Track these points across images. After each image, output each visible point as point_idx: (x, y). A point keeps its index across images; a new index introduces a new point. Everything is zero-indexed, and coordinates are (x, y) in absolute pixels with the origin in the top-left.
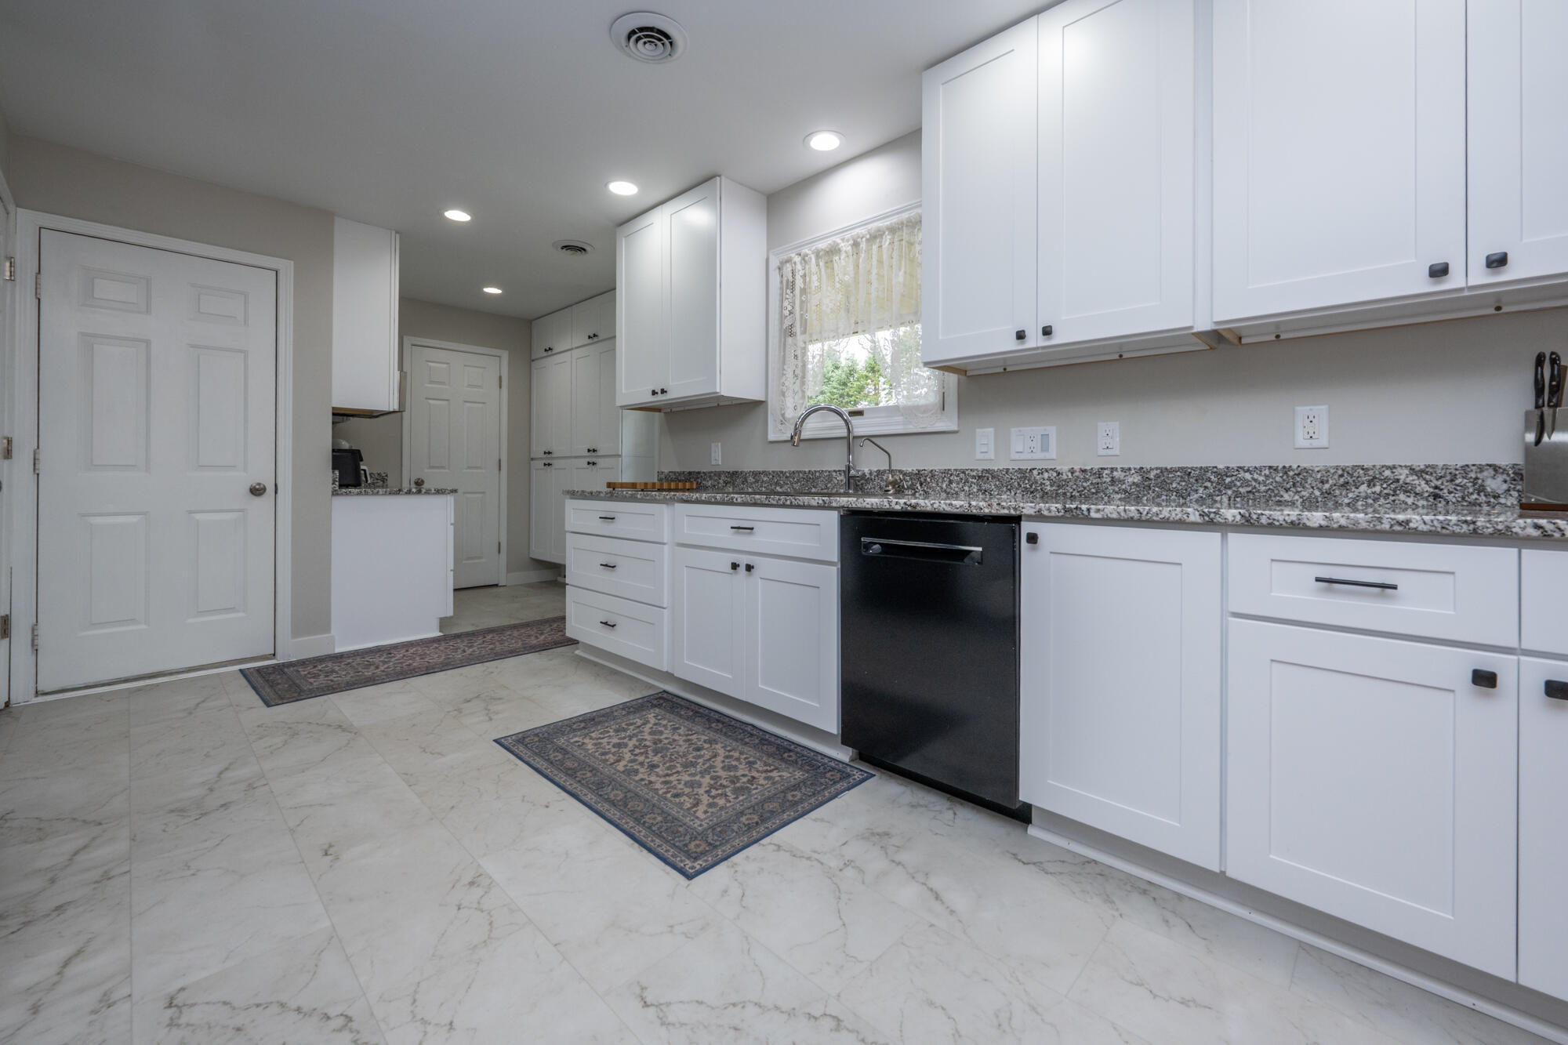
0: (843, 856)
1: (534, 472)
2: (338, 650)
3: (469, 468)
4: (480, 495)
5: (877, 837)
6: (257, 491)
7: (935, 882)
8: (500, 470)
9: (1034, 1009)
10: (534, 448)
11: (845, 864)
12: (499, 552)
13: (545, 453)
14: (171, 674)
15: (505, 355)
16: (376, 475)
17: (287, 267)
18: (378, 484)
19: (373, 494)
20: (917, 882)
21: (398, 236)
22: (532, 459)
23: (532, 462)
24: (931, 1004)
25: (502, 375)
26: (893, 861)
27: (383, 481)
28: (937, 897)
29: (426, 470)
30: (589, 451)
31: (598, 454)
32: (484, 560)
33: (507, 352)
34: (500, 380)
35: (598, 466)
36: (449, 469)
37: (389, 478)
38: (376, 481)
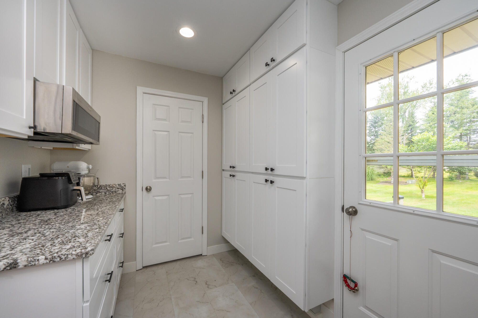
1: (224, 179)
3: (182, 177)
4: (191, 195)
8: (203, 178)
10: (224, 163)
12: (203, 233)
13: (231, 167)
15: (206, 100)
16: (118, 185)
18: (119, 192)
22: (223, 170)
23: (223, 172)
25: (204, 114)
27: (123, 190)
29: (154, 180)
30: (267, 169)
31: (275, 172)
32: (193, 239)
33: (207, 98)
34: (203, 118)
35: (275, 184)
36: (169, 179)
37: (127, 188)
38: (117, 190)
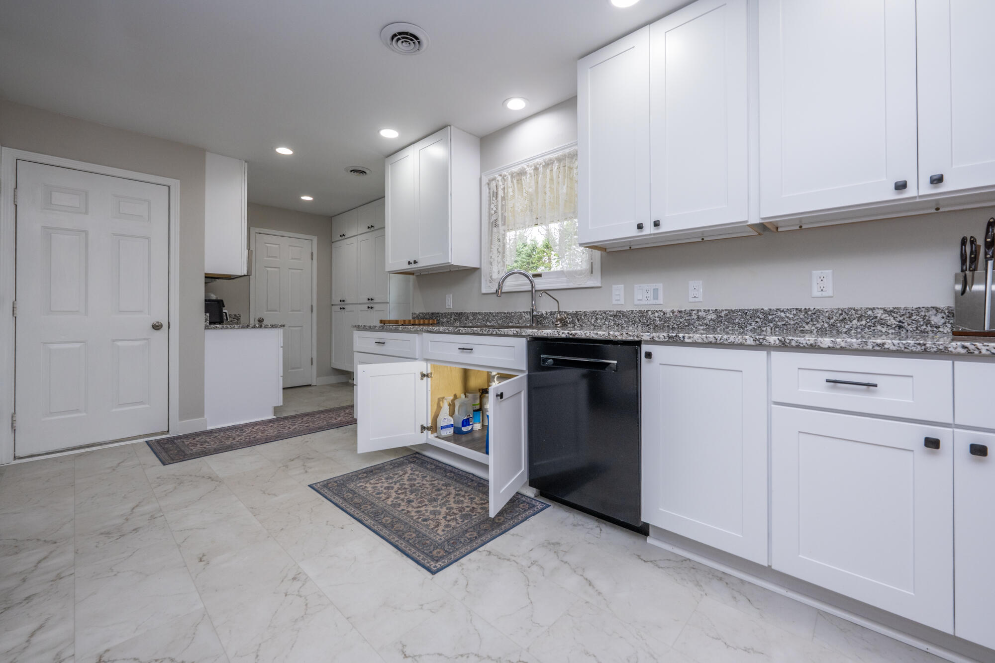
0: (530, 558)
1: (333, 313)
2: (209, 428)
3: (292, 311)
4: (299, 328)
5: (552, 545)
6: (157, 327)
7: (590, 575)
8: (312, 312)
9: (652, 656)
10: (334, 298)
11: (532, 563)
12: (312, 364)
13: (341, 301)
14: (102, 444)
15: (315, 239)
16: (233, 316)
17: (175, 184)
18: (234, 322)
19: (231, 328)
20: (578, 574)
21: (246, 164)
22: (333, 305)
23: (332, 307)
24: (587, 653)
25: (313, 251)
26: (562, 561)
27: (238, 320)
28: (590, 584)
29: (265, 313)
30: (368, 299)
31: (374, 301)
32: (302, 369)
33: (317, 237)
34: (312, 255)
35: (374, 309)
36: (280, 312)
37: (242, 318)
38: (233, 320)
